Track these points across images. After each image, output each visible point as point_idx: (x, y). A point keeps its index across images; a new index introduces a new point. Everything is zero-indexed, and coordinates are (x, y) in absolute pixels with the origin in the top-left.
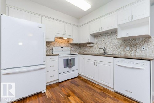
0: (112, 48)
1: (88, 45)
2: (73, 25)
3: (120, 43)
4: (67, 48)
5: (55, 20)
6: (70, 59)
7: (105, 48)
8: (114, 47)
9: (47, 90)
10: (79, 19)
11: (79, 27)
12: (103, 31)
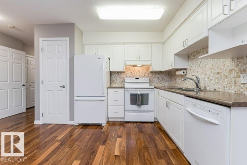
0: (214, 78)
1: (178, 73)
2: (151, 43)
3: (228, 66)
4: (144, 79)
5: (125, 43)
6: (139, 95)
7: (197, 78)
8: (218, 76)
9: (108, 125)
10: (163, 31)
11: (163, 43)
12: (188, 45)
